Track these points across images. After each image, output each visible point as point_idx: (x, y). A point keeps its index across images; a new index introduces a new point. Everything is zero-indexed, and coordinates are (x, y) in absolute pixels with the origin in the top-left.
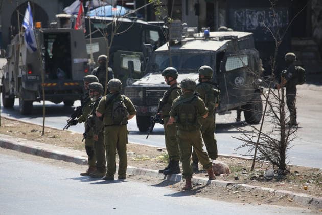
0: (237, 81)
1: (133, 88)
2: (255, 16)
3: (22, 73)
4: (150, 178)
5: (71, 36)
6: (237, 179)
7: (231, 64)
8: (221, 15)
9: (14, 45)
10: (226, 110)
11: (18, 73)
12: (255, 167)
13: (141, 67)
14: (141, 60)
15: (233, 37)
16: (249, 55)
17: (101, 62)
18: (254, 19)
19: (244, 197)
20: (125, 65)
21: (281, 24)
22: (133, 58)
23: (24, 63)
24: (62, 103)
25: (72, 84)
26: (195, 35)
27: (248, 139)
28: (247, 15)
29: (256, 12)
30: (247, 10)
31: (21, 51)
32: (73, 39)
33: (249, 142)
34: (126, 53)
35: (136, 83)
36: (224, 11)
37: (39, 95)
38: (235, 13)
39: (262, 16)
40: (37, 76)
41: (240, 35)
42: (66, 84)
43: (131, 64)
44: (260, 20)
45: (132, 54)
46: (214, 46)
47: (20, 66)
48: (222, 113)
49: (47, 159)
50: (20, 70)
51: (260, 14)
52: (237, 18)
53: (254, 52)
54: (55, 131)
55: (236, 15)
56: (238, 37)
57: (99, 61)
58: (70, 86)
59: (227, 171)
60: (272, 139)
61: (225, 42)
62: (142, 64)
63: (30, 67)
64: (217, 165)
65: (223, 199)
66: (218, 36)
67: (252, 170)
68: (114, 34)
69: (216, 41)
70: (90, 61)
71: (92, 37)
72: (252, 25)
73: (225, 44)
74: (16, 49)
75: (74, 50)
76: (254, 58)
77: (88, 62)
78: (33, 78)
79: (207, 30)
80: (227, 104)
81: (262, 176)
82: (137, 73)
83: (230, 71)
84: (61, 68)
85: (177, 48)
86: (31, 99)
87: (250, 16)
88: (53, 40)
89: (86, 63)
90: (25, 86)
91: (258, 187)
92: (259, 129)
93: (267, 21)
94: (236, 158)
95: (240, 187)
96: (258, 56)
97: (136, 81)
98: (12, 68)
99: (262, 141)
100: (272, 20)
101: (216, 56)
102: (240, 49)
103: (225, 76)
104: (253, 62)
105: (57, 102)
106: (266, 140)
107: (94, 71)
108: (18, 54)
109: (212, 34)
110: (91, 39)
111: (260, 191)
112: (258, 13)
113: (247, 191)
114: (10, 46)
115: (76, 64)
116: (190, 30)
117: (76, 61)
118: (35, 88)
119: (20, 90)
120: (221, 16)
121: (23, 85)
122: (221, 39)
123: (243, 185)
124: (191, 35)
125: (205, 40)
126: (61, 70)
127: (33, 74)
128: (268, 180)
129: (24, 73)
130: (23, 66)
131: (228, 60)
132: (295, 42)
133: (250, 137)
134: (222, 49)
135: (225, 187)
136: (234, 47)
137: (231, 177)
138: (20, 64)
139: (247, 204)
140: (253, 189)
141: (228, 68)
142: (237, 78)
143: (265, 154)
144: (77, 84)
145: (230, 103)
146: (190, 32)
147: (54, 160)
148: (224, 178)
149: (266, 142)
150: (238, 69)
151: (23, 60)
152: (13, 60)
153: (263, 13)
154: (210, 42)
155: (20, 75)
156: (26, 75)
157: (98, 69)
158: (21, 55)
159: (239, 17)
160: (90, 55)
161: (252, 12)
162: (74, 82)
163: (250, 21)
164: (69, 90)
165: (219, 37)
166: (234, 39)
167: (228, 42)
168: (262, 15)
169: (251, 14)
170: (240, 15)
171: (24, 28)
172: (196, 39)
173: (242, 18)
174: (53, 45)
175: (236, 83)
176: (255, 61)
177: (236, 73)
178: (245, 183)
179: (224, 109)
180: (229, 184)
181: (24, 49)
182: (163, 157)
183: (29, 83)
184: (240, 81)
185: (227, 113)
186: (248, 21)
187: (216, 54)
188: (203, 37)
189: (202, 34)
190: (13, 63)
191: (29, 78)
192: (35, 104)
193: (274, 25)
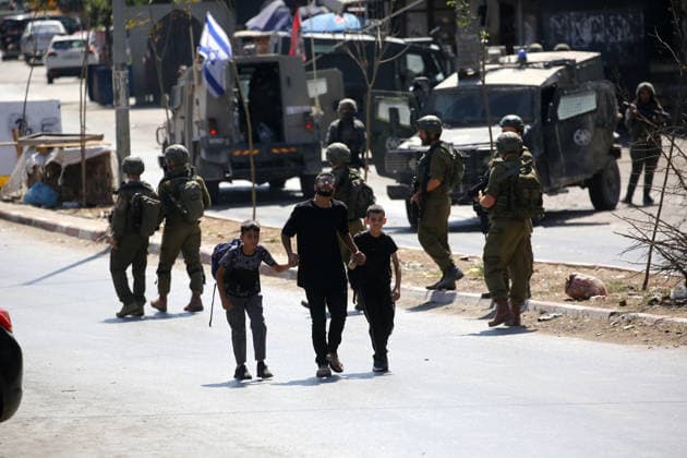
0: (578, 138)
1: (400, 154)
2: (586, 24)
3: (199, 134)
4: (466, 307)
5: (282, 69)
6: (623, 304)
7: (567, 109)
8: (527, 24)
9: (182, 88)
10: (559, 188)
11: (191, 134)
12: (649, 283)
13: (411, 117)
14: (410, 105)
15: (569, 60)
16: (598, 91)
17: (345, 111)
18: (585, 30)
19: (645, 334)
20: (383, 113)
21: (632, 37)
22: (396, 102)
23: (203, 117)
24: (267, 184)
25: (284, 150)
26: (501, 59)
27: (640, 236)
28: (573, 24)
29: (588, 18)
30: (572, 14)
31: (196, 96)
32: (284, 73)
33: (644, 241)
34: (385, 95)
35: (405, 146)
36: (532, 18)
37: (231, 171)
38: (552, 19)
39: (598, 25)
40: (225, 137)
41: (580, 57)
42: (275, 151)
43: (394, 113)
44: (594, 32)
45: (395, 96)
46: (536, 78)
47: (197, 123)
48: (553, 192)
49: (272, 279)
50: (195, 128)
51: (595, 22)
52: (556, 29)
53: (606, 86)
54: (269, 231)
55: (555, 25)
56: (578, 61)
57: (342, 109)
58: (282, 153)
59: (602, 292)
60: (683, 234)
61: (554, 70)
62: (412, 112)
63: (212, 123)
64: (584, 281)
65: (607, 339)
66: (542, 59)
67: (644, 288)
68: (378, 62)
69: (539, 68)
70: (315, 110)
71: (317, 69)
72: (582, 40)
73: (556, 74)
74: (188, 93)
75: (286, 92)
76: (607, 95)
77: (311, 112)
78: (218, 141)
79: (522, 51)
80: (561, 176)
81: (668, 298)
82: (403, 128)
83: (567, 120)
84: (265, 123)
85: (470, 84)
86: (218, 178)
87: (578, 25)
88: (248, 76)
89: (307, 114)
90: (207, 156)
91: (667, 318)
92: (656, 215)
93: (608, 32)
94: (606, 268)
95: (635, 318)
96: (613, 93)
97: (402, 142)
98: (180, 126)
99: (667, 238)
100: (617, 32)
101: (539, 95)
102: (580, 82)
103: (557, 129)
104: (604, 103)
105: (259, 182)
106: (674, 236)
107: (333, 127)
108: (191, 102)
109: (531, 57)
110: (315, 72)
111: (672, 323)
112: (592, 19)
113: (650, 324)
114: (177, 88)
115: (291, 116)
116: (493, 51)
117: (291, 110)
118: (223, 159)
119: (197, 162)
120: (528, 27)
121: (203, 155)
122: (548, 66)
123: (641, 315)
124: (495, 59)
125: (520, 68)
126: (266, 128)
127: (218, 134)
128: (679, 305)
129: (203, 133)
130: (202, 121)
131: (562, 101)
132: (655, 68)
133: (644, 232)
134: (549, 83)
135: (606, 318)
136: (570, 78)
137: (613, 302)
138: (196, 118)
139: (655, 347)
140: (658, 321)
141: (562, 114)
142: (579, 131)
143: (672, 260)
144: (293, 149)
145: (566, 176)
146: (493, 55)
147: (284, 280)
148: (600, 303)
149: (673, 239)
150: (578, 116)
151: (200, 112)
152: (182, 112)
153: (600, 19)
154: (527, 70)
155: (196, 137)
156: (207, 137)
157: (340, 123)
158: (198, 103)
159: (559, 26)
160: (313, 99)
161: (581, 17)
162: (287, 147)
163: (578, 33)
164: (279, 161)
165: (544, 62)
166: (569, 66)
167: (560, 71)
168: (599, 21)
169: (578, 20)
170: (560, 22)
171: (201, 57)
172: (503, 66)
173: (564, 28)
174: (250, 85)
175: (576, 140)
176: (608, 100)
177: (577, 122)
178: (642, 311)
179: (557, 186)
180: (612, 314)
181: (202, 93)
182: (477, 270)
183: (212, 150)
184: (583, 137)
185: (563, 192)
186: (573, 34)
187: (540, 91)
188: (517, 63)
189: (514, 58)
190: (183, 118)
191: (211, 141)
192: (223, 185)
193: (620, 39)
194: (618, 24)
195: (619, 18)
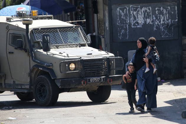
2: (140, 13)
21: (170, 21)
28: (132, 12)
29: (141, 8)
30: (131, 6)
38: (118, 9)
44: (145, 17)
51: (146, 11)
72: (138, 23)
87: (135, 13)
93: (154, 18)
112: (143, 9)
159: (123, 14)
161: (137, 8)
168: (148, 11)
169: (135, 10)
173: (126, 15)
186: (132, 18)
193: (162, 22)
194: (161, 13)
195: (162, 9)
